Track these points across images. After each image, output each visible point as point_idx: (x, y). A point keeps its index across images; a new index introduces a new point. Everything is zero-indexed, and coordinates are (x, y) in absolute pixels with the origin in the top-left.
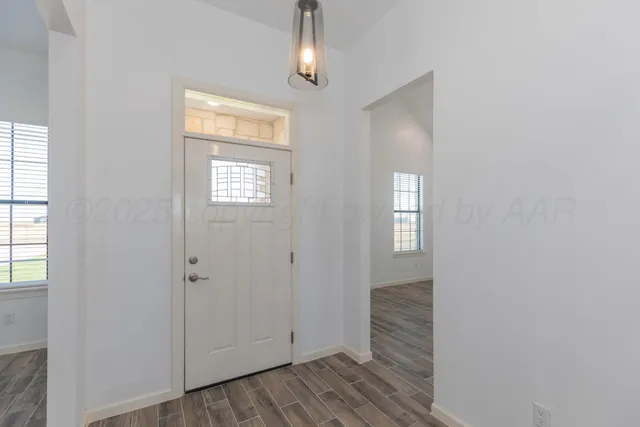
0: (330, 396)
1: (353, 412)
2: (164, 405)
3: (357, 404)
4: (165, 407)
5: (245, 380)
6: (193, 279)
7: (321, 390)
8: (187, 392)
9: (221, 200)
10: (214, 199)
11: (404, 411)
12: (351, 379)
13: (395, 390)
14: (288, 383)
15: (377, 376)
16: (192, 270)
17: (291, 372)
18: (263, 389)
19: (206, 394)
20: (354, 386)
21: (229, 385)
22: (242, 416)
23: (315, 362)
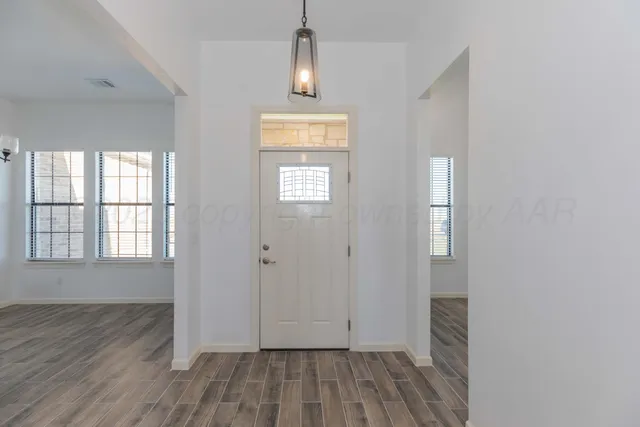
0: (368, 384)
1: (381, 404)
2: (245, 354)
3: (388, 397)
4: (245, 356)
5: (305, 353)
6: (265, 262)
7: (363, 377)
8: (262, 350)
9: (287, 199)
10: (281, 199)
11: (435, 419)
12: (396, 376)
13: (439, 399)
14: (338, 364)
15: (426, 381)
16: (265, 255)
17: (346, 356)
18: (315, 363)
19: (273, 355)
20: (396, 383)
21: (293, 354)
22: (289, 377)
23: (371, 353)
